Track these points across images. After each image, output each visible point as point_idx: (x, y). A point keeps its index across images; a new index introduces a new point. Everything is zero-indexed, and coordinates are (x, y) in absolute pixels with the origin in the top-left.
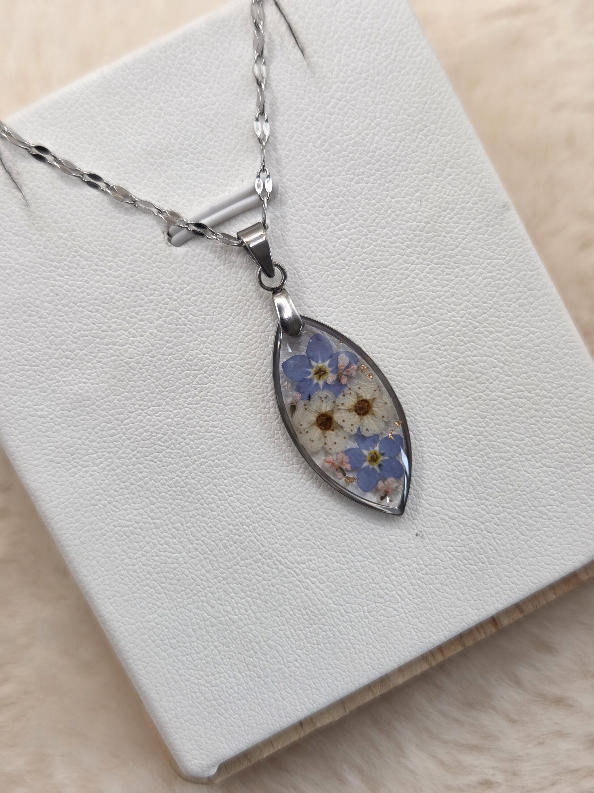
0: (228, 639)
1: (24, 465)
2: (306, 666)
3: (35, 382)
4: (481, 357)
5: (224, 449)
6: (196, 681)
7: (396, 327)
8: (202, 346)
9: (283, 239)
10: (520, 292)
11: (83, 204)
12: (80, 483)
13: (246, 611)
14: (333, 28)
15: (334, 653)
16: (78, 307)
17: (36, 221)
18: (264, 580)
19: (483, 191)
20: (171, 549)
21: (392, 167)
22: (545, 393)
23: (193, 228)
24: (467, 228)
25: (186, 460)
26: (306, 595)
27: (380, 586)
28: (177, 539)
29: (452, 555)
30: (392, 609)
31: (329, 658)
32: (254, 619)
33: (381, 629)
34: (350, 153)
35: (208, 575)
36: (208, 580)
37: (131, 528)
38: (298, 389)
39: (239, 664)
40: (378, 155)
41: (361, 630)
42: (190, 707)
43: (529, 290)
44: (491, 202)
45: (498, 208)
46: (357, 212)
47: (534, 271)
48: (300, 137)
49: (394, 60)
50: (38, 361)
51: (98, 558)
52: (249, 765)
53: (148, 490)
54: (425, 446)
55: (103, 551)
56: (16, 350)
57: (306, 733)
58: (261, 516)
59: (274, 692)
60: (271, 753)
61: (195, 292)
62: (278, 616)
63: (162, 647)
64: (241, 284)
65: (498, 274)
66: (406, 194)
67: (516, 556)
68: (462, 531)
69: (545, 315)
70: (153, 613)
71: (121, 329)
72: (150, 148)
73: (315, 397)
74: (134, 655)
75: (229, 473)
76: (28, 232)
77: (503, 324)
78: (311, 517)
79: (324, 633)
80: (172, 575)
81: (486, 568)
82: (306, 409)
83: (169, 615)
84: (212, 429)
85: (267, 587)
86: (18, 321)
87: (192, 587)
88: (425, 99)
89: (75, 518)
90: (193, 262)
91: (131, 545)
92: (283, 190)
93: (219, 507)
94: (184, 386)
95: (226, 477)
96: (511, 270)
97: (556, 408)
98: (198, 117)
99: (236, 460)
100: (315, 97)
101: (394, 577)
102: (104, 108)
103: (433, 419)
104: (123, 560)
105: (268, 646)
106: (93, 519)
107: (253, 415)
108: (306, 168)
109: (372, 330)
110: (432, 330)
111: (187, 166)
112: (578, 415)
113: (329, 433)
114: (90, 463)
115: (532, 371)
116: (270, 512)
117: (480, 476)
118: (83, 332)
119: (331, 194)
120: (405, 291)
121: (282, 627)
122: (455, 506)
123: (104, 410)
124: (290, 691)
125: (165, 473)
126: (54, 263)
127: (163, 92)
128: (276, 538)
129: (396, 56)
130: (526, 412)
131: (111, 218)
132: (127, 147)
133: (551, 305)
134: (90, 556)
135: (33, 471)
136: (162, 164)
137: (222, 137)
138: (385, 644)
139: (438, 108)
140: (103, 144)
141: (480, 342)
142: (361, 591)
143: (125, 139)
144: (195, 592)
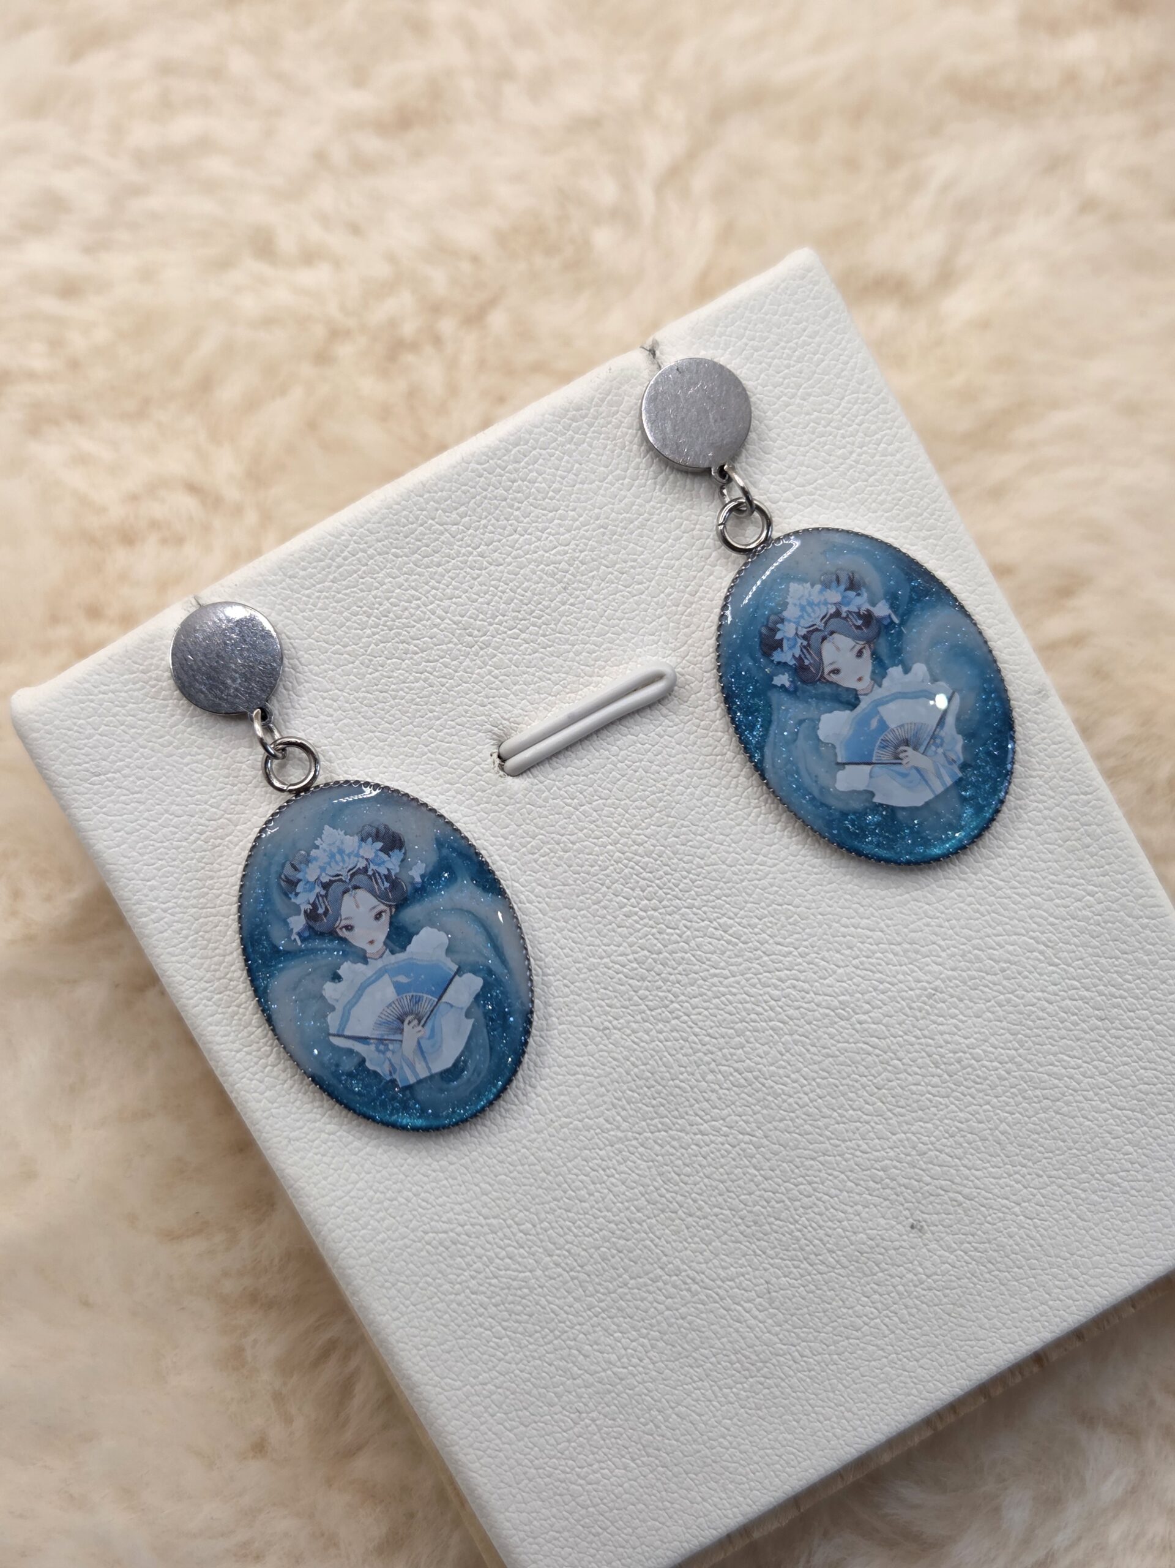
0: (614, 1407)
1: (275, 1140)
2: (739, 1444)
4: (1008, 935)
5: (599, 1101)
6: (563, 1476)
10: (1069, 828)
12: (367, 1165)
13: (641, 1361)
15: (784, 1422)
18: (668, 1309)
20: (517, 1266)
22: (1113, 990)
25: (538, 1121)
26: (737, 1331)
27: (854, 1312)
28: (527, 1249)
29: (970, 1256)
30: (874, 1348)
31: (775, 1430)
32: (654, 1373)
33: (857, 1381)
35: (577, 1305)
36: (577, 1314)
37: (452, 1234)
39: (632, 1446)
41: (827, 1383)
42: (553, 1519)
43: (1083, 825)
45: (1029, 694)
47: (1091, 794)
48: (707, 593)
49: (857, 462)
51: (400, 1284)
53: (477, 1172)
55: (408, 1272)
58: (660, 1206)
59: (688, 1490)
61: (545, 849)
62: (691, 1367)
63: (506, 1424)
67: (1072, 1254)
68: (985, 1217)
69: (1109, 864)
70: (490, 1370)
72: (465, 619)
74: (461, 1439)
77: (1043, 882)
78: (742, 1206)
79: (766, 1391)
80: (520, 1308)
81: (1024, 1276)
83: (517, 1372)
84: (578, 1069)
85: (673, 1320)
87: (552, 1325)
89: (361, 1222)
90: (540, 802)
91: (452, 1262)
93: (591, 1195)
95: (602, 1146)
97: (1132, 1014)
98: (542, 566)
99: (619, 1118)
101: (876, 1296)
102: (391, 556)
103: (933, 1039)
104: (441, 1286)
105: (677, 1415)
106: (389, 1221)
107: (642, 1044)
111: (526, 645)
115: (1091, 955)
116: (674, 1199)
117: (1011, 1128)
121: (700, 1384)
122: (972, 1178)
124: (713, 1484)
127: (485, 527)
128: (686, 1240)
130: (1084, 1021)
132: (429, 619)
133: (1119, 848)
134: (386, 1281)
135: (290, 1148)
136: (487, 645)
137: (582, 598)
138: (865, 1405)
139: (929, 537)
140: (391, 615)
141: (1006, 913)
142: (825, 1320)
143: (426, 606)
144: (557, 1333)
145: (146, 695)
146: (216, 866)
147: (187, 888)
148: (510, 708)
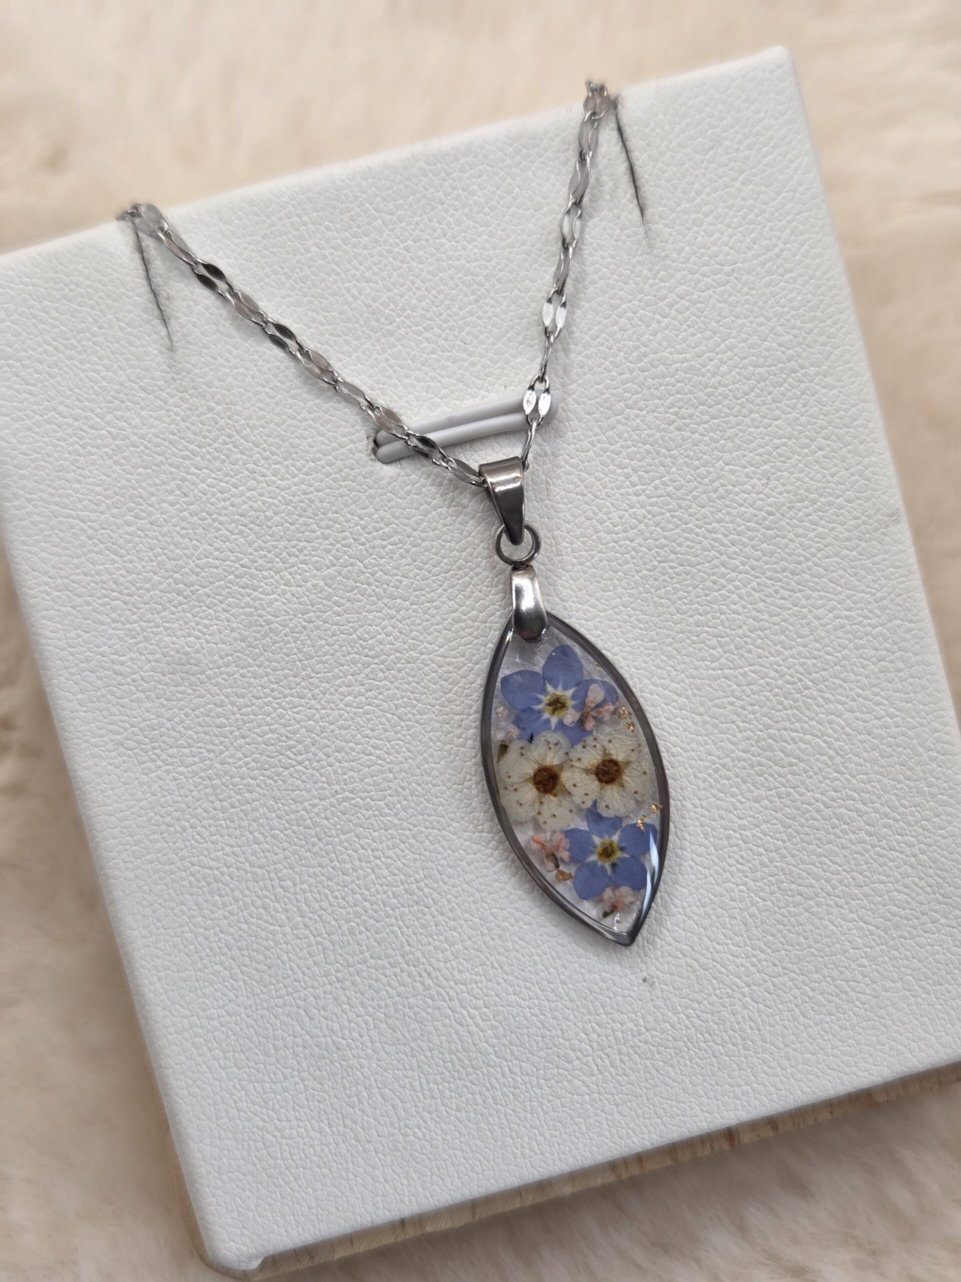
0: (324, 1073)
1: (76, 741)
2: (432, 1139)
3: (122, 619)
4: (805, 734)
5: (384, 785)
6: (261, 1124)
7: (687, 659)
8: (387, 622)
9: (547, 489)
10: (886, 650)
11: (256, 366)
12: (155, 787)
13: (361, 1036)
14: (696, 185)
15: (479, 1129)
16: (213, 520)
17: (180, 377)
18: (398, 995)
19: (866, 485)
20: (269, 918)
21: (736, 416)
22: (889, 811)
23: (414, 442)
24: (828, 535)
25: (323, 789)
26: (457, 1033)
27: (571, 1044)
28: (283, 905)
29: (691, 1022)
30: (580, 1083)
31: (469, 1134)
32: (370, 1051)
33: (557, 1110)
34: (678, 381)
35: (316, 969)
36: (313, 977)
37: (216, 872)
38: (517, 722)
39: (332, 1113)
40: (720, 395)
42: (242, 1162)
43: (900, 650)
44: (875, 505)
45: (883, 515)
46: (668, 473)
47: (915, 623)
48: (608, 341)
49: (778, 256)
50: (133, 588)
51: (156, 905)
52: (310, 1265)
53: (255, 821)
54: (689, 850)
55: (167, 896)
56: (104, 564)
57: (407, 1237)
58: (416, 898)
59: (374, 1168)
60: (347, 1254)
61: (395, 538)
62: (406, 1055)
63: (221, 1061)
64: (467, 543)
65: (859, 615)
66: (748, 462)
67: (786, 1046)
68: (714, 990)
69: (915, 693)
70: (219, 1007)
71: (270, 569)
72: (377, 304)
73: (540, 739)
74: (176, 1064)
75: (383, 823)
76: (161, 390)
77: (849, 692)
78: (492, 918)
79: (471, 1096)
80: (261, 957)
81: (737, 1053)
82: (522, 755)
83: (244, 1016)
84: (373, 750)
85: (400, 1007)
86: (117, 521)
87: (287, 982)
88: (810, 325)
89: (135, 838)
90: (402, 493)
91: (210, 898)
92: (564, 414)
93: (356, 871)
94: (346, 677)
95: (377, 828)
96: (880, 614)
97: (900, 837)
98: (461, 275)
99: (399, 806)
100: (645, 284)
101: (595, 1036)
102: (323, 228)
103: (709, 812)
104: (193, 917)
105: (381, 1095)
106: (161, 845)
107: (439, 744)
108: (607, 389)
109: (648, 655)
110: (740, 677)
111: (427, 345)
112: (931, 855)
113: (550, 799)
114: (177, 760)
115: (876, 773)
116: (431, 895)
117: (760, 913)
118: (211, 560)
119: (635, 437)
120: (712, 608)
121: (410, 1073)
122: (712, 950)
123: (217, 685)
124: (399, 1170)
125: (287, 800)
126: (192, 447)
127: (417, 224)
128: (431, 936)
129: (782, 250)
130: (853, 832)
131: (293, 397)
132: (343, 295)
133: (928, 680)
134: (145, 900)
135: (88, 753)
136: (391, 334)
137: (489, 314)
138: (558, 1133)
139: (827, 344)
140: (308, 282)
141: (807, 712)
142: (541, 1044)
143: (343, 282)
144: (290, 989)
145: (65, 296)
146: (87, 472)
147: (54, 485)
148: (397, 398)
